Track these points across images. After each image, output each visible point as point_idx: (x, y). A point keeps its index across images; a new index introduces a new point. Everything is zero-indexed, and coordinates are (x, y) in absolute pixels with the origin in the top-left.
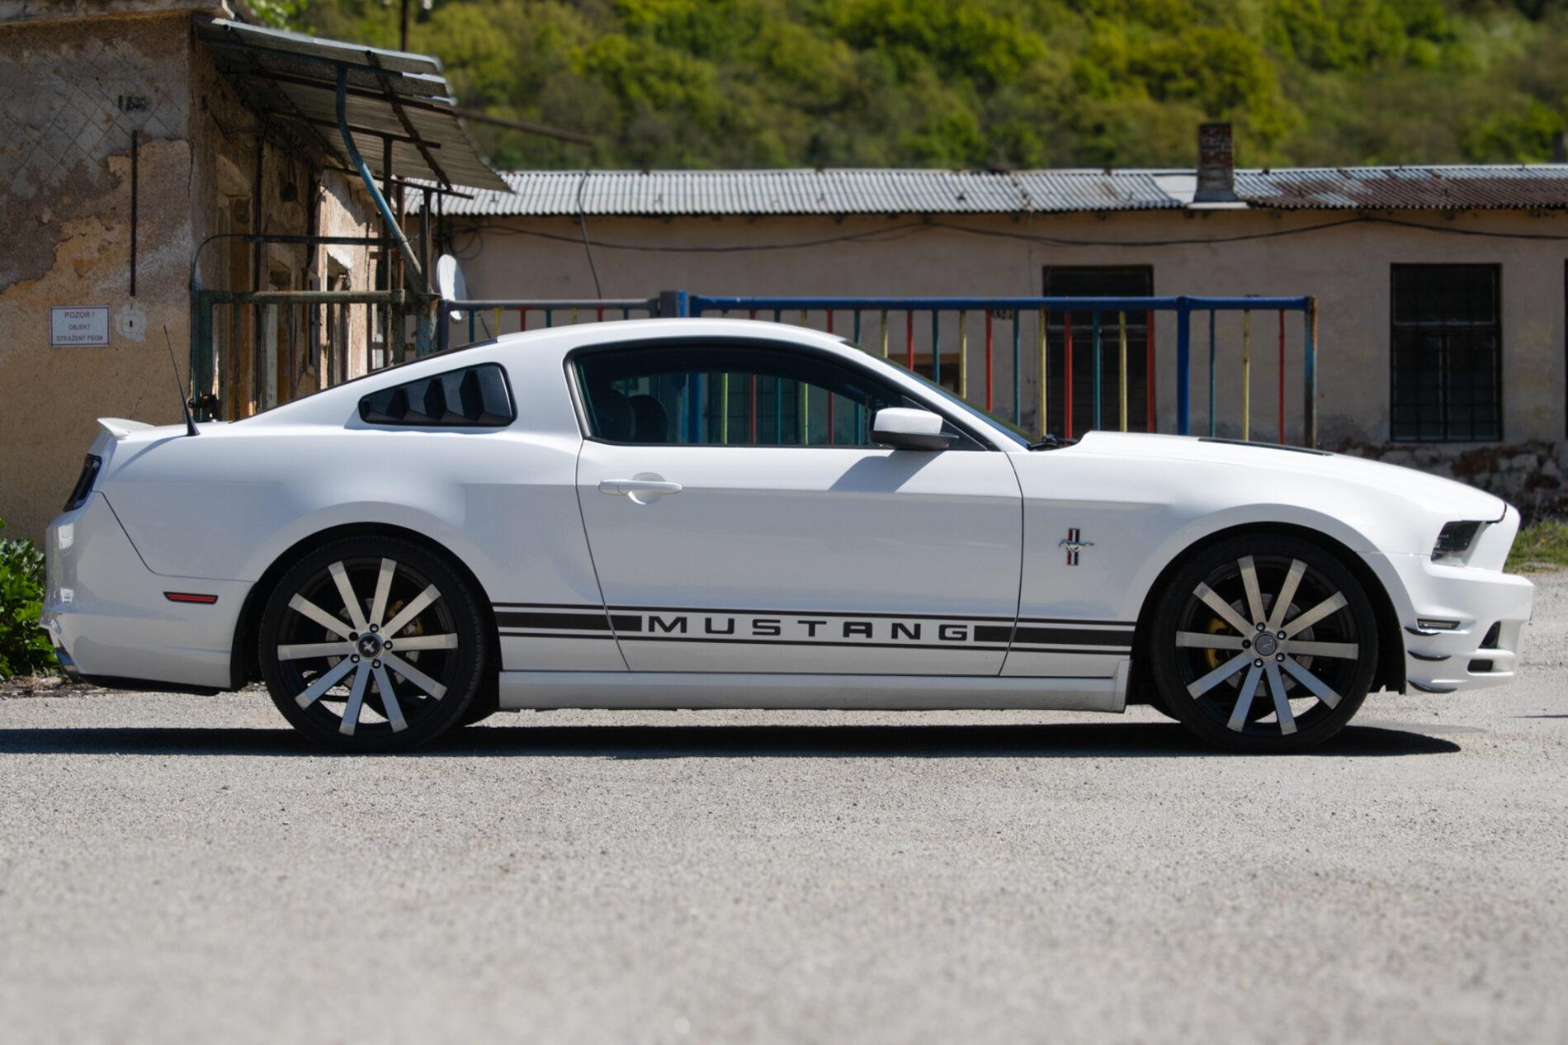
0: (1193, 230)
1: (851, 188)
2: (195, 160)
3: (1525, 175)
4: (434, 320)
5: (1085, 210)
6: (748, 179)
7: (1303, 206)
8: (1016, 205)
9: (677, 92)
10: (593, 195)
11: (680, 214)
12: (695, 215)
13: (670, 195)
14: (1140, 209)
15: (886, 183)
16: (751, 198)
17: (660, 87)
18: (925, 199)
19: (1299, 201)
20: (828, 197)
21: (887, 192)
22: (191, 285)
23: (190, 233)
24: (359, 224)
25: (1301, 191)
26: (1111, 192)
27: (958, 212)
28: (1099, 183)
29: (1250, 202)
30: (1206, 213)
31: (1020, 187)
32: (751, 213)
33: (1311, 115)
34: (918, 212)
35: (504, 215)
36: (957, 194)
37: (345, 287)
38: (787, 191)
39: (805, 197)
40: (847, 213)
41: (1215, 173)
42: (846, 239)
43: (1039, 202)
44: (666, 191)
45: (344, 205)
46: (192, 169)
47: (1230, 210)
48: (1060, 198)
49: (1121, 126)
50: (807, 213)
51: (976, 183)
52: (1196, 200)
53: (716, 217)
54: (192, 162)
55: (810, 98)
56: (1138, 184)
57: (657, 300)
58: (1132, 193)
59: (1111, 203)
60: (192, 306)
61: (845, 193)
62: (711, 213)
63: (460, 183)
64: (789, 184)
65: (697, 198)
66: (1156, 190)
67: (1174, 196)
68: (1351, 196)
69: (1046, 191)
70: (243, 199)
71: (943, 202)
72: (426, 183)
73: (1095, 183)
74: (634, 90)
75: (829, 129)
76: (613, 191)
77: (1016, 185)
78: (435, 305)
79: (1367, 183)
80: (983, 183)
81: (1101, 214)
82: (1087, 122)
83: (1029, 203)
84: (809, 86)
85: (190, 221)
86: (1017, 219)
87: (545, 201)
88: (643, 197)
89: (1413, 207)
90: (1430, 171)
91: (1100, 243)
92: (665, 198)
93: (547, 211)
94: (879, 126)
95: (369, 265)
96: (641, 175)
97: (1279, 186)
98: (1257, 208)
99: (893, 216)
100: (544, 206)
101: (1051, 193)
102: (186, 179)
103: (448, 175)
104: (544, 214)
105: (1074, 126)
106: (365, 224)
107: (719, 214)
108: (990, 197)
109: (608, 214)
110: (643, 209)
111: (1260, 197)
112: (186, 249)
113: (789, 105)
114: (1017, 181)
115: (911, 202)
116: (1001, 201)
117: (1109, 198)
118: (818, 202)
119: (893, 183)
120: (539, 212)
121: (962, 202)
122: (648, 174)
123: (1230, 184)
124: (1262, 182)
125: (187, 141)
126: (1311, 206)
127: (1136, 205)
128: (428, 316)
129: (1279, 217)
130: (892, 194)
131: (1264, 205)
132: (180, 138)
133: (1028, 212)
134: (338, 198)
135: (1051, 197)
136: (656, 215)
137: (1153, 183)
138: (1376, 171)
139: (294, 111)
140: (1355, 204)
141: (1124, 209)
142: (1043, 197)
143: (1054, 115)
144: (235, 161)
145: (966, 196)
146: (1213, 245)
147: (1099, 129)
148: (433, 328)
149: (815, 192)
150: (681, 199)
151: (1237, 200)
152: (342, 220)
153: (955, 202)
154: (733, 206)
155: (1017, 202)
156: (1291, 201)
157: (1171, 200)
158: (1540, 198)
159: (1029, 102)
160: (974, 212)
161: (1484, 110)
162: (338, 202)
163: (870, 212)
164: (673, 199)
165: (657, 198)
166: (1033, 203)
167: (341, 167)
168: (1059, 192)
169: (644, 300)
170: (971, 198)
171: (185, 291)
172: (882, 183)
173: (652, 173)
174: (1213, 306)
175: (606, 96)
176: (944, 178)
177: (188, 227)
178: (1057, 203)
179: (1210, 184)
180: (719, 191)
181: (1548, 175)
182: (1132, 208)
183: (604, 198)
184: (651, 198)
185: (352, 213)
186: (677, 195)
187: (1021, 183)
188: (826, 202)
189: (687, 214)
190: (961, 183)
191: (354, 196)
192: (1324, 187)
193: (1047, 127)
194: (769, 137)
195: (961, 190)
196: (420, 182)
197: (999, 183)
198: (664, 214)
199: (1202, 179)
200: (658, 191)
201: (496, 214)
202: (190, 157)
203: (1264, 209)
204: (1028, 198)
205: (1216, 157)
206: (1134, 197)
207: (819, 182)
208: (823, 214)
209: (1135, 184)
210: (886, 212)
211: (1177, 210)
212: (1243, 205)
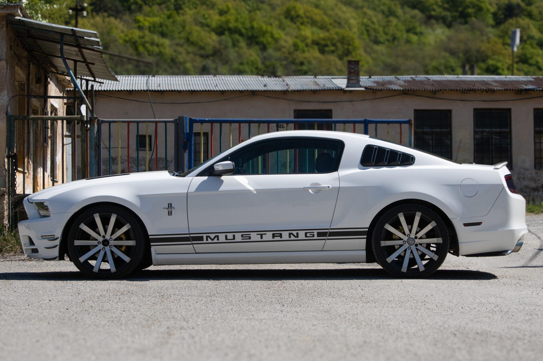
0: (346, 97)
1: (226, 82)
2: (8, 68)
3: (459, 79)
5: (309, 90)
6: (190, 79)
7: (384, 89)
8: (284, 88)
9: (156, 49)
10: (135, 84)
11: (167, 91)
12: (172, 91)
13: (163, 84)
14: (328, 90)
15: (238, 80)
16: (191, 85)
17: (150, 48)
18: (252, 86)
19: (383, 88)
20: (218, 85)
21: (239, 83)
22: (7, 113)
23: (6, 94)
24: (61, 93)
25: (383, 84)
26: (316, 84)
27: (264, 91)
28: (313, 81)
29: (365, 88)
30: (351, 91)
31: (285, 82)
32: (192, 91)
33: (374, 59)
34: (250, 91)
35: (104, 90)
36: (264, 85)
37: (56, 115)
38: (204, 83)
39: (210, 85)
40: (225, 91)
41: (354, 78)
42: (225, 100)
43: (292, 87)
44: (161, 83)
45: (56, 85)
46: (7, 71)
47: (359, 91)
48: (299, 86)
49: (310, 63)
50: (211, 91)
51: (270, 81)
52: (347, 87)
53: (179, 92)
54: (7, 69)
55: (202, 52)
56: (326, 81)
57: (177, 119)
58: (324, 85)
59: (317, 88)
60: (7, 121)
61: (224, 83)
62: (178, 91)
63: (99, 78)
64: (204, 80)
65: (172, 85)
66: (332, 83)
67: (339, 86)
68: (400, 86)
69: (295, 84)
70: (23, 82)
71: (259, 87)
72: (88, 78)
73: (311, 81)
74: (141, 49)
75: (209, 63)
76: (142, 82)
77: (284, 81)
78: (96, 121)
79: (405, 81)
80: (272, 81)
81: (314, 92)
82: (298, 61)
83: (289, 88)
84: (202, 48)
85: (6, 90)
86: (285, 94)
87: (119, 86)
88: (153, 85)
89: (422, 90)
90: (426, 78)
91: (314, 102)
92: (161, 85)
93: (120, 89)
94: (226, 62)
95: (64, 107)
96: (152, 77)
97: (375, 82)
98: (368, 90)
99: (241, 92)
100: (118, 88)
101: (296, 84)
102: (5, 75)
103: (95, 75)
104: (119, 91)
105: (293, 62)
106: (62, 93)
107: (181, 91)
108: (275, 86)
109: (141, 90)
110: (153, 89)
111: (369, 86)
112: (5, 100)
113: (195, 54)
114: (284, 80)
115: (248, 87)
116: (279, 87)
117: (317, 86)
118: (215, 87)
119: (241, 80)
121: (266, 87)
122: (154, 77)
123: (358, 81)
124: (369, 81)
125: (5, 61)
126: (387, 89)
127: (326, 89)
129: (376, 93)
130: (241, 84)
131: (370, 89)
132: (3, 60)
133: (289, 91)
134: (54, 83)
135: (296, 86)
136: (158, 91)
137: (331, 81)
138: (408, 77)
139: (41, 51)
140: (402, 89)
141: (322, 90)
142: (294, 86)
143: (286, 59)
144: (21, 69)
145: (267, 85)
146: (353, 103)
147: (302, 64)
149: (214, 84)
150: (167, 85)
151: (361, 87)
152: (55, 91)
153: (263, 87)
154: (185, 88)
155: (285, 87)
156: (380, 88)
157: (338, 87)
158: (465, 87)
159: (278, 54)
160: (270, 91)
161: (433, 58)
162: (54, 85)
163: (234, 90)
164: (164, 85)
165: (158, 85)
166: (290, 88)
167: (56, 72)
168: (299, 84)
169: (172, 120)
170: (269, 86)
171: (4, 115)
172: (237, 80)
173: (156, 76)
174: (376, 122)
175: (131, 51)
176: (258, 79)
177: (5, 92)
178: (299, 87)
179: (352, 81)
180: (180, 83)
181: (467, 79)
182: (325, 90)
183: (139, 85)
184: (156, 85)
185: (58, 89)
186: (165, 84)
187: (286, 81)
188: (218, 87)
189: (169, 91)
190: (265, 81)
191: (59, 82)
192: (390, 82)
193: (284, 63)
194: (188, 65)
195: (265, 83)
196: (85, 78)
197: (278, 81)
198: (161, 91)
199: (349, 80)
200: (158, 82)
201: (101, 90)
202: (6, 67)
203: (371, 90)
204: (289, 86)
205: (354, 72)
206: (325, 86)
207: (215, 80)
208: (217, 91)
209: (325, 81)
210: (239, 90)
211: (341, 90)
212: (363, 89)
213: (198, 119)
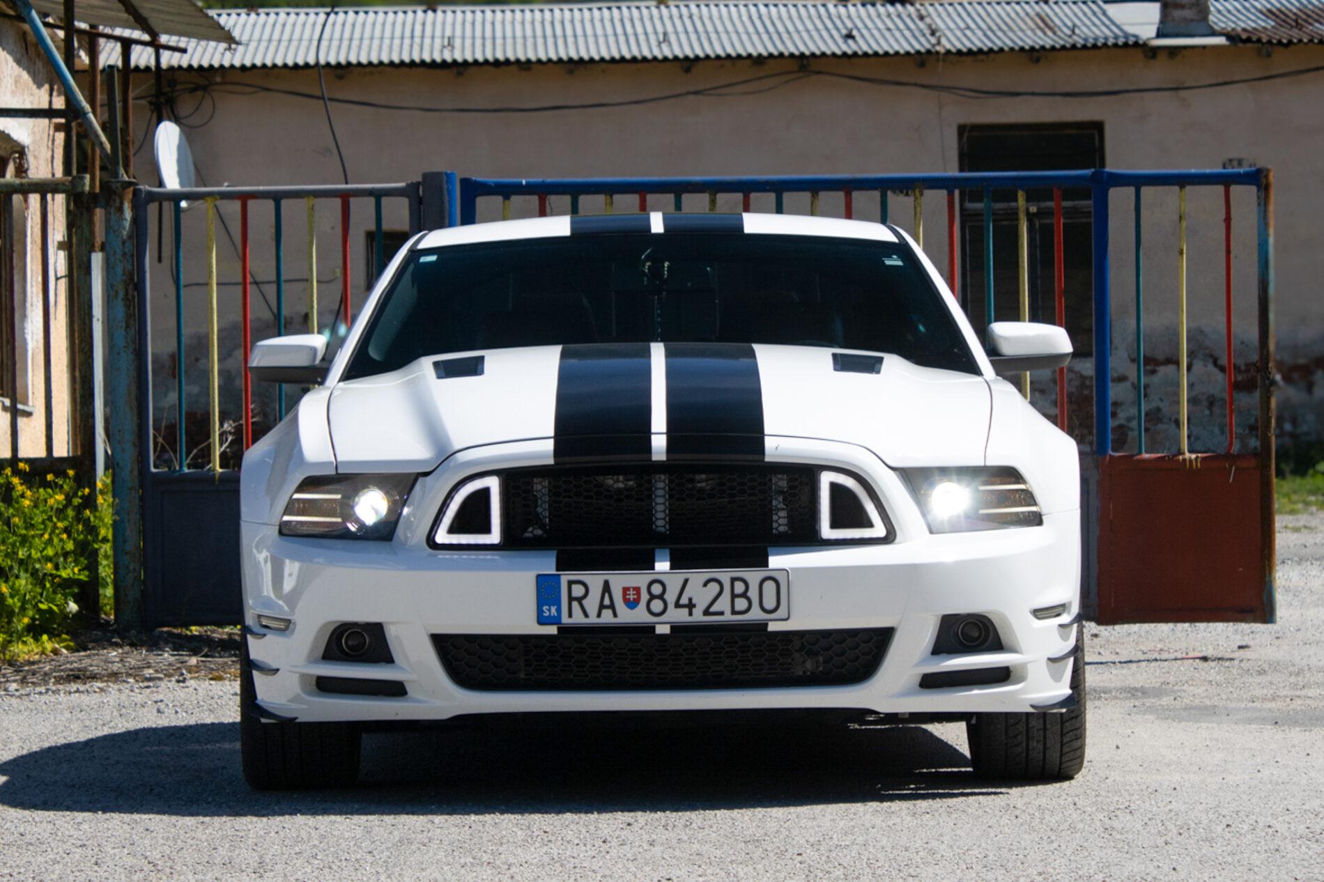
0: (1156, 74)
1: (703, 24)
4: (128, 214)
5: (1012, 49)
6: (567, 14)
7: (1300, 41)
8: (921, 45)
10: (361, 39)
11: (476, 62)
12: (497, 63)
13: (463, 38)
14: (1084, 47)
15: (750, 17)
16: (570, 40)
18: (801, 38)
19: (1295, 34)
20: (672, 38)
21: (751, 29)
24: (39, 86)
25: (1297, 20)
26: (1045, 24)
27: (845, 54)
28: (1032, 14)
29: (1232, 37)
30: (1173, 51)
31: (928, 20)
32: (571, 60)
34: (792, 55)
35: (243, 68)
36: (844, 32)
37: (21, 170)
38: (619, 30)
39: (642, 38)
40: (697, 58)
42: (696, 93)
43: (953, 40)
44: (458, 33)
45: (18, 62)
47: (1204, 47)
48: (980, 34)
50: (644, 59)
51: (869, 16)
52: (1160, 35)
53: (525, 66)
56: (1085, 14)
57: (418, 184)
58: (1075, 26)
59: (1045, 40)
61: (696, 31)
62: (518, 61)
63: (170, 32)
64: (622, 21)
65: (499, 42)
66: (1108, 23)
67: (1131, 30)
69: (962, 25)
71: (825, 42)
72: (127, 33)
73: (1027, 14)
76: (388, 34)
77: (922, 18)
78: (129, 195)
80: (879, 15)
81: (1034, 55)
83: (939, 43)
87: (298, 48)
88: (427, 41)
91: (1033, 94)
92: (458, 43)
93: (301, 62)
95: (53, 141)
96: (425, 12)
97: (1271, 13)
98: (1241, 45)
99: (758, 61)
100: (296, 55)
101: (968, 27)
103: (154, 21)
104: (296, 66)
107: (529, 61)
108: (887, 34)
109: (381, 63)
110: (427, 58)
111: (1244, 30)
114: (923, 12)
115: (783, 42)
116: (902, 40)
117: (1045, 33)
118: (659, 43)
119: (760, 17)
120: (290, 63)
121: (850, 42)
122: (434, 11)
123: (1204, 12)
124: (1248, 10)
126: (1311, 41)
127: (1080, 42)
128: (120, 210)
129: (1269, 55)
130: (758, 33)
131: (1249, 40)
133: (937, 53)
134: (10, 53)
135: (968, 33)
136: (444, 64)
137: (1104, 13)
141: (1063, 48)
142: (959, 33)
145: (855, 33)
146: (1182, 93)
148: (127, 224)
149: (656, 32)
150: (478, 42)
151: (1214, 33)
152: (16, 82)
153: (840, 41)
154: (546, 52)
155: (923, 40)
156: (1284, 34)
157: (1126, 35)
160: (866, 54)
162: (10, 59)
163: (729, 56)
164: (468, 42)
165: (446, 43)
166: (944, 41)
168: (979, 28)
169: (402, 184)
170: (862, 36)
172: (745, 18)
173: (440, 9)
174: (1138, 182)
176: (827, 11)
178: (978, 41)
179: (1177, 14)
180: (529, 33)
182: (1074, 47)
183: (376, 42)
184: (438, 42)
185: (29, 72)
186: (473, 38)
187: (929, 15)
188: (670, 44)
189: (486, 62)
190: (849, 17)
191: (31, 50)
195: (850, 25)
196: (118, 32)
197: (899, 16)
198: (455, 62)
199: (1166, 7)
200: (448, 33)
201: (232, 66)
203: (1249, 45)
204: (938, 34)
206: (1077, 31)
207: (661, 18)
208: (665, 59)
209: (1080, 14)
210: (750, 56)
211: (1135, 48)
212: (1221, 41)
213: (491, 179)
